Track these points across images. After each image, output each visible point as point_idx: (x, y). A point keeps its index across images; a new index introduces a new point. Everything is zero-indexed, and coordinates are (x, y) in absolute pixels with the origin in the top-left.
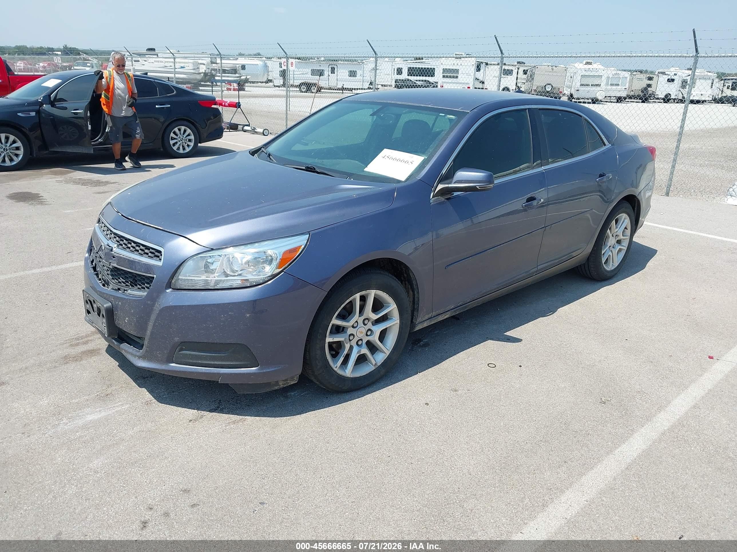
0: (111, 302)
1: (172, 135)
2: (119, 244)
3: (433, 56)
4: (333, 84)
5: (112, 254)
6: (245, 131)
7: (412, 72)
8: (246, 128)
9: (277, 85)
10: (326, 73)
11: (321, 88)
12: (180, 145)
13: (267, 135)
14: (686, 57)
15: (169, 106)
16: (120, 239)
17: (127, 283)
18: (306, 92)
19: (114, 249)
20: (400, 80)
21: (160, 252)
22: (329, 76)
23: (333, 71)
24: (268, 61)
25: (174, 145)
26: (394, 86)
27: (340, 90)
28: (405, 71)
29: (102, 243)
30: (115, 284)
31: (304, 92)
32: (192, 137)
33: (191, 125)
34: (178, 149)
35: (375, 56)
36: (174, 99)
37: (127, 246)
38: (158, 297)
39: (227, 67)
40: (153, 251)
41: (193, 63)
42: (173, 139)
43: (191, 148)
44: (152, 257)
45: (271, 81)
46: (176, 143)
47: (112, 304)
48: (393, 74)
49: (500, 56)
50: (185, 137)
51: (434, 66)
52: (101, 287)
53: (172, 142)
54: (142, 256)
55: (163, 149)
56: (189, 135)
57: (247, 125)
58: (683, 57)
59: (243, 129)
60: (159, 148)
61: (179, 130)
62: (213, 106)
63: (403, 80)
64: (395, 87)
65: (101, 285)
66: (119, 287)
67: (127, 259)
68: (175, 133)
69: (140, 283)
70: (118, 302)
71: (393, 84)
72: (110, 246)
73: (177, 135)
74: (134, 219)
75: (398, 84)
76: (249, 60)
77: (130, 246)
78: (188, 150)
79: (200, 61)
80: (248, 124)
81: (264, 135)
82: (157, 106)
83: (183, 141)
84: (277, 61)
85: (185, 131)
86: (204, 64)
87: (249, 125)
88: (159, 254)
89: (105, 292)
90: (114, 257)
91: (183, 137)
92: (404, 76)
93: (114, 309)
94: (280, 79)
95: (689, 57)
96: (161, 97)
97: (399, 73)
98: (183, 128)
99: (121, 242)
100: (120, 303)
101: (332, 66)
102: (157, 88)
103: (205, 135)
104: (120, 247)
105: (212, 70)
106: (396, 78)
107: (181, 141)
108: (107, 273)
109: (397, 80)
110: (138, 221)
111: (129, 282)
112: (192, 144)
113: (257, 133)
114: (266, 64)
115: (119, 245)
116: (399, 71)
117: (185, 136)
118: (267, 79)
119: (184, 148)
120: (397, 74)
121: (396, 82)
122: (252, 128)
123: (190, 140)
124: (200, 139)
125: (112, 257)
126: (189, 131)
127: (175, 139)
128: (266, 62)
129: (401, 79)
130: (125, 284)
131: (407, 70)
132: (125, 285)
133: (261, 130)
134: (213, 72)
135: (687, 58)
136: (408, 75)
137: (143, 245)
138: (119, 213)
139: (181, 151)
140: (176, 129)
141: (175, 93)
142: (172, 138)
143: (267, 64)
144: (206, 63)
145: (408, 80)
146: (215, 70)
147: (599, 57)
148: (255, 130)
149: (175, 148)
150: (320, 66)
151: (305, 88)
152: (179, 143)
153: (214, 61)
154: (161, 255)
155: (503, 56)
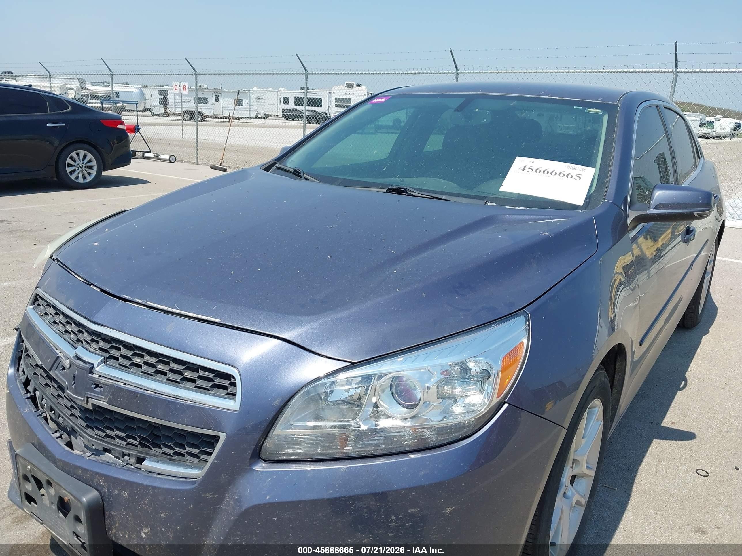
0: (99, 488)
1: (69, 161)
2: (107, 355)
3: (375, 72)
4: (218, 112)
5: (92, 379)
6: (146, 158)
7: (299, 101)
8: (147, 155)
9: (157, 113)
10: (210, 102)
11: (207, 117)
12: (79, 173)
13: (174, 162)
14: (664, 72)
15: (64, 125)
16: (110, 346)
17: (129, 440)
18: (190, 120)
19: (97, 369)
20: (287, 110)
21: (228, 377)
22: (213, 104)
23: (217, 98)
24: (145, 89)
25: (71, 173)
26: (281, 116)
27: (226, 118)
28: (292, 101)
29: (57, 351)
30: (96, 439)
31: (188, 120)
32: (94, 163)
33: (92, 149)
34: (77, 178)
35: (304, 72)
36: (69, 117)
37: (130, 362)
38: (231, 481)
39: (100, 93)
40: (206, 374)
41: (60, 88)
42: (70, 165)
43: (93, 176)
44: (208, 390)
45: (149, 110)
46: (74, 171)
47: (100, 493)
48: (279, 103)
49: (455, 71)
50: (86, 164)
51: (320, 96)
52: (63, 448)
53: (68, 170)
54: (177, 387)
55: (57, 178)
56: (90, 161)
57: (147, 152)
58: (662, 72)
59: (143, 156)
60: (52, 177)
61: (78, 155)
62: (119, 127)
63: (290, 110)
64: (283, 117)
65: (63, 445)
66: (107, 446)
67: (137, 393)
68: (71, 158)
69: (171, 445)
70: (120, 492)
71: (280, 114)
72: (85, 362)
73: (74, 161)
74: (138, 301)
75: (285, 113)
76: (123, 87)
77: (139, 361)
78: (89, 179)
79: (68, 86)
80: (149, 150)
81: (171, 162)
82: (47, 125)
83: (83, 168)
84: (156, 89)
85: (85, 156)
86: (73, 89)
87: (150, 152)
88: (225, 382)
89: (78, 464)
90: (97, 386)
91: (83, 163)
92: (292, 105)
93: (105, 505)
94: (161, 107)
95: (668, 72)
96: (53, 114)
97: (286, 102)
98: (82, 153)
99: (113, 352)
100: (126, 494)
101: (217, 94)
102: (47, 103)
103: (110, 161)
104: (112, 362)
105: (82, 96)
106: (283, 108)
107: (80, 169)
108: (70, 413)
109: (284, 110)
110: (149, 304)
111: (138, 440)
112: (94, 172)
113: (160, 160)
114: (142, 91)
115: (108, 358)
116: (286, 101)
117: (85, 162)
118: (144, 107)
119: (84, 176)
120: (284, 104)
121: (283, 112)
122: (155, 154)
123: (91, 168)
124: (104, 166)
125: (94, 386)
126: (90, 156)
127: (72, 166)
128: (142, 89)
129: (289, 108)
130: (126, 441)
131: (294, 100)
132: (125, 443)
133: (167, 157)
134: (84, 97)
135: (666, 73)
136: (296, 105)
137: (177, 361)
138: (92, 286)
139: (81, 181)
140: (74, 154)
141: (70, 109)
142: (68, 164)
143: (144, 92)
144: (75, 88)
145: (296, 110)
146: (86, 96)
147: (568, 72)
148: (159, 157)
149: (73, 177)
150: (203, 94)
151: (189, 116)
152: (78, 171)
153: (83, 85)
154: (234, 384)
155: (458, 72)
